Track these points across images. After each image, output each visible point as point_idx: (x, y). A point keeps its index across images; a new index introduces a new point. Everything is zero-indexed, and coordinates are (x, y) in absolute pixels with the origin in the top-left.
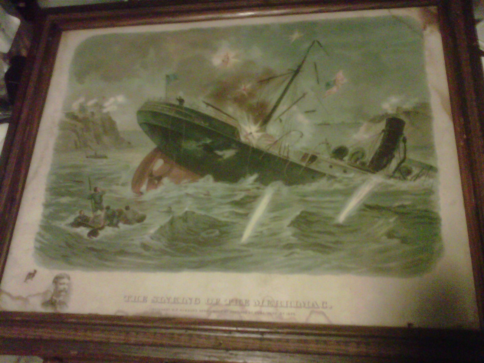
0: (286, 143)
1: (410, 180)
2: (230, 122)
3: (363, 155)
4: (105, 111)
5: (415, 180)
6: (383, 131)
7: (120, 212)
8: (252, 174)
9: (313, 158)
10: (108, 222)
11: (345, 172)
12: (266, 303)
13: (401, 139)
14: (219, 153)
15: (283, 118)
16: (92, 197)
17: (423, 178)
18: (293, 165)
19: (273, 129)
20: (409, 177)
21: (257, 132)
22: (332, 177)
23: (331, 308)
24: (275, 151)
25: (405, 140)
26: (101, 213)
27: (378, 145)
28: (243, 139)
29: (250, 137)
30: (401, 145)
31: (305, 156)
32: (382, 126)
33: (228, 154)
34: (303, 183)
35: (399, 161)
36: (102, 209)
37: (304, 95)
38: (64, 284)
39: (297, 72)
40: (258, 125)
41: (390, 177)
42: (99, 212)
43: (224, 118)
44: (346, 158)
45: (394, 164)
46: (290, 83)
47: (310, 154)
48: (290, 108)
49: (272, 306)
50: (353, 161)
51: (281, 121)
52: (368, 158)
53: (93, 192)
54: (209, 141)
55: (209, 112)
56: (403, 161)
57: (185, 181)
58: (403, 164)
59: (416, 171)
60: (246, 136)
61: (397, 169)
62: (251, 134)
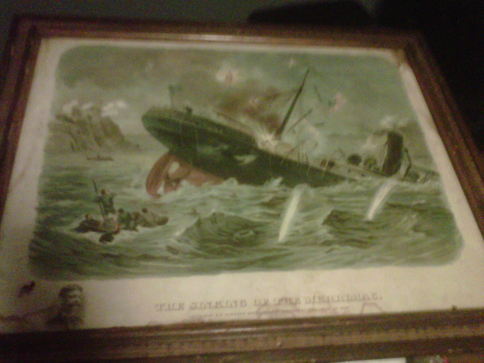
0: (303, 151)
1: (421, 182)
2: (244, 130)
3: (375, 163)
4: (104, 115)
5: (424, 182)
6: (386, 143)
7: (137, 215)
8: (276, 177)
9: (332, 164)
10: (123, 226)
11: (363, 175)
12: (317, 299)
13: (403, 149)
14: (238, 158)
15: (296, 129)
16: (99, 200)
17: (430, 181)
18: (314, 171)
19: (288, 138)
20: (419, 180)
21: (273, 140)
22: (352, 180)
23: (381, 299)
24: (294, 158)
25: (406, 151)
26: (114, 217)
27: (385, 154)
28: (260, 146)
29: (268, 145)
30: (405, 154)
31: (323, 163)
32: (384, 139)
33: (248, 159)
34: (329, 186)
35: (407, 167)
36: (113, 212)
37: (310, 112)
38: (75, 296)
39: (300, 91)
40: (273, 133)
41: (403, 180)
42: (110, 216)
43: (237, 127)
44: (361, 164)
45: (403, 170)
46: (295, 100)
47: (328, 160)
49: (324, 302)
50: (367, 166)
51: (294, 132)
52: (380, 164)
53: (100, 194)
54: (226, 147)
55: (221, 121)
56: (409, 167)
57: (207, 184)
58: (411, 170)
59: (422, 176)
60: (263, 144)
61: (407, 173)
62: (267, 141)
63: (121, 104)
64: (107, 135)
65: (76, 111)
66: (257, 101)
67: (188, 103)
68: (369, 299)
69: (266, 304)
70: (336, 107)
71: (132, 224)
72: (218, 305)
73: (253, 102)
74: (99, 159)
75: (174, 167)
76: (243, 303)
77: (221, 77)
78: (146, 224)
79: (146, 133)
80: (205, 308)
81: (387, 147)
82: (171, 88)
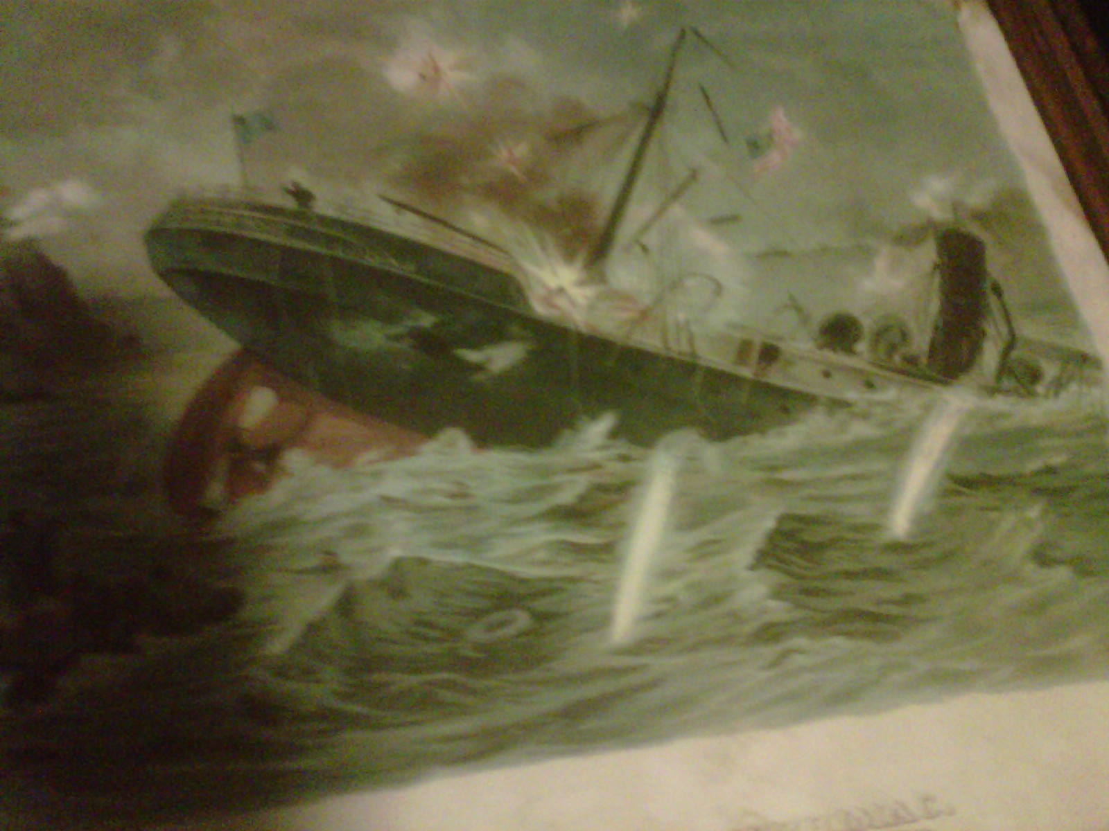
0: (678, 314)
1: (1046, 396)
2: (484, 256)
3: (904, 335)
5: (1056, 394)
6: (936, 267)
7: (135, 592)
8: (594, 416)
9: (770, 354)
11: (870, 385)
13: (987, 286)
14: (472, 356)
15: (652, 239)
17: (1073, 387)
18: (718, 380)
19: (627, 274)
20: (1040, 389)
21: (581, 283)
22: (837, 404)
24: (649, 340)
25: (997, 290)
27: (935, 306)
28: (540, 310)
29: (561, 302)
30: (992, 300)
31: (743, 350)
32: (928, 253)
33: (503, 357)
34: (763, 430)
35: (1001, 346)
36: (53, 590)
37: (694, 175)
39: (656, 111)
40: (579, 263)
41: (992, 391)
42: (44, 603)
43: (462, 248)
44: (862, 347)
45: (990, 356)
47: (758, 341)
48: (662, 211)
50: (881, 353)
51: (645, 249)
52: (920, 342)
54: (427, 320)
55: (409, 227)
56: (1010, 346)
57: (372, 455)
58: (1015, 354)
59: (1050, 370)
60: (548, 301)
61: (1005, 368)
62: (561, 291)
70: (774, 158)
75: (260, 405)
81: (937, 280)
82: (240, 121)
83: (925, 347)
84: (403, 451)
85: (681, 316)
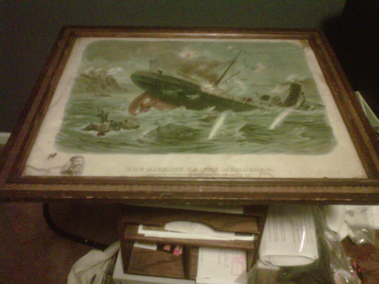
0: (231, 93)
1: (310, 111)
2: (194, 82)
3: (280, 99)
4: (108, 74)
5: (313, 110)
6: (289, 89)
7: (121, 123)
8: (211, 106)
9: (249, 100)
10: (112, 128)
11: (270, 106)
12: (229, 170)
13: (301, 93)
14: (188, 96)
15: (228, 81)
16: (99, 116)
17: (317, 110)
18: (237, 103)
19: (222, 87)
20: (309, 109)
21: (212, 87)
22: (261, 109)
23: (274, 171)
24: (225, 96)
25: (303, 93)
26: (107, 124)
27: (288, 95)
28: (203, 90)
29: (208, 90)
30: (301, 95)
31: (244, 99)
32: (288, 87)
33: (194, 97)
34: (246, 111)
35: (301, 102)
36: (107, 121)
37: (239, 72)
38: (79, 161)
39: (233, 62)
40: (212, 84)
41: (298, 109)
42: (105, 123)
43: (189, 80)
44: (270, 100)
45: (299, 104)
46: (229, 67)
47: (247, 98)
48: (231, 78)
49: (234, 171)
50: (274, 101)
51: (226, 83)
52: (283, 100)
53: (100, 113)
54: (181, 90)
55: (180, 77)
56: (304, 102)
57: (167, 109)
58: (304, 104)
59: (312, 107)
60: (205, 89)
61: (301, 105)
62: (208, 88)
63: (119, 69)
64: (109, 84)
65: (92, 73)
66: (204, 67)
67: (160, 69)
68: (265, 171)
69: (195, 170)
70: (257, 70)
71: (117, 127)
72: (164, 170)
73: (202, 68)
74: (102, 95)
75: (147, 100)
76: (181, 169)
77: (182, 55)
78: (126, 128)
79: (132, 83)
80: (157, 170)
81: (289, 91)
82: (151, 61)
83: (284, 101)
84: (173, 108)
85: (232, 93)
